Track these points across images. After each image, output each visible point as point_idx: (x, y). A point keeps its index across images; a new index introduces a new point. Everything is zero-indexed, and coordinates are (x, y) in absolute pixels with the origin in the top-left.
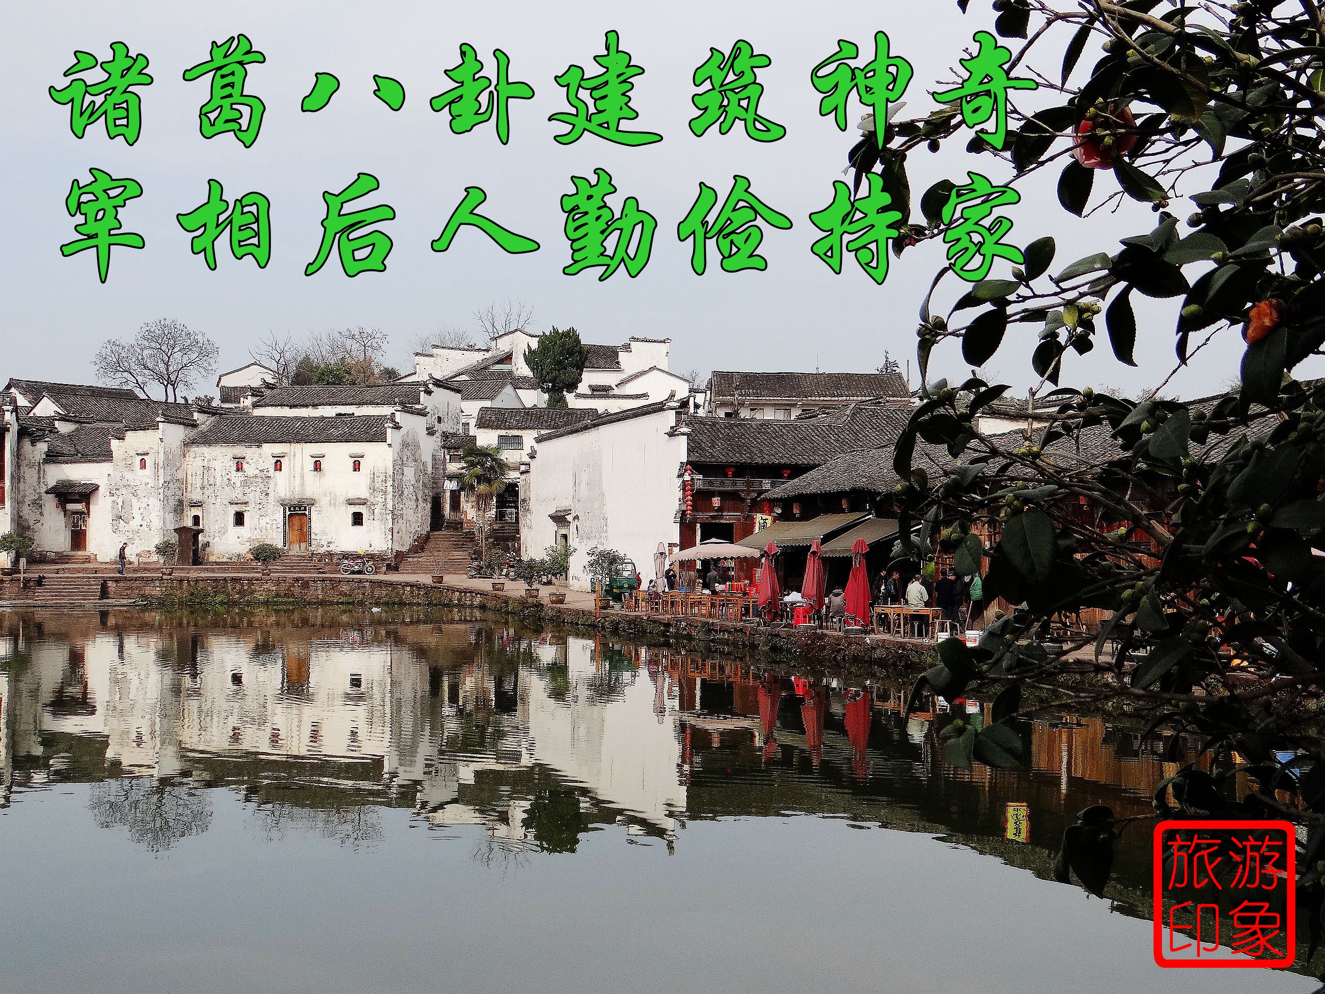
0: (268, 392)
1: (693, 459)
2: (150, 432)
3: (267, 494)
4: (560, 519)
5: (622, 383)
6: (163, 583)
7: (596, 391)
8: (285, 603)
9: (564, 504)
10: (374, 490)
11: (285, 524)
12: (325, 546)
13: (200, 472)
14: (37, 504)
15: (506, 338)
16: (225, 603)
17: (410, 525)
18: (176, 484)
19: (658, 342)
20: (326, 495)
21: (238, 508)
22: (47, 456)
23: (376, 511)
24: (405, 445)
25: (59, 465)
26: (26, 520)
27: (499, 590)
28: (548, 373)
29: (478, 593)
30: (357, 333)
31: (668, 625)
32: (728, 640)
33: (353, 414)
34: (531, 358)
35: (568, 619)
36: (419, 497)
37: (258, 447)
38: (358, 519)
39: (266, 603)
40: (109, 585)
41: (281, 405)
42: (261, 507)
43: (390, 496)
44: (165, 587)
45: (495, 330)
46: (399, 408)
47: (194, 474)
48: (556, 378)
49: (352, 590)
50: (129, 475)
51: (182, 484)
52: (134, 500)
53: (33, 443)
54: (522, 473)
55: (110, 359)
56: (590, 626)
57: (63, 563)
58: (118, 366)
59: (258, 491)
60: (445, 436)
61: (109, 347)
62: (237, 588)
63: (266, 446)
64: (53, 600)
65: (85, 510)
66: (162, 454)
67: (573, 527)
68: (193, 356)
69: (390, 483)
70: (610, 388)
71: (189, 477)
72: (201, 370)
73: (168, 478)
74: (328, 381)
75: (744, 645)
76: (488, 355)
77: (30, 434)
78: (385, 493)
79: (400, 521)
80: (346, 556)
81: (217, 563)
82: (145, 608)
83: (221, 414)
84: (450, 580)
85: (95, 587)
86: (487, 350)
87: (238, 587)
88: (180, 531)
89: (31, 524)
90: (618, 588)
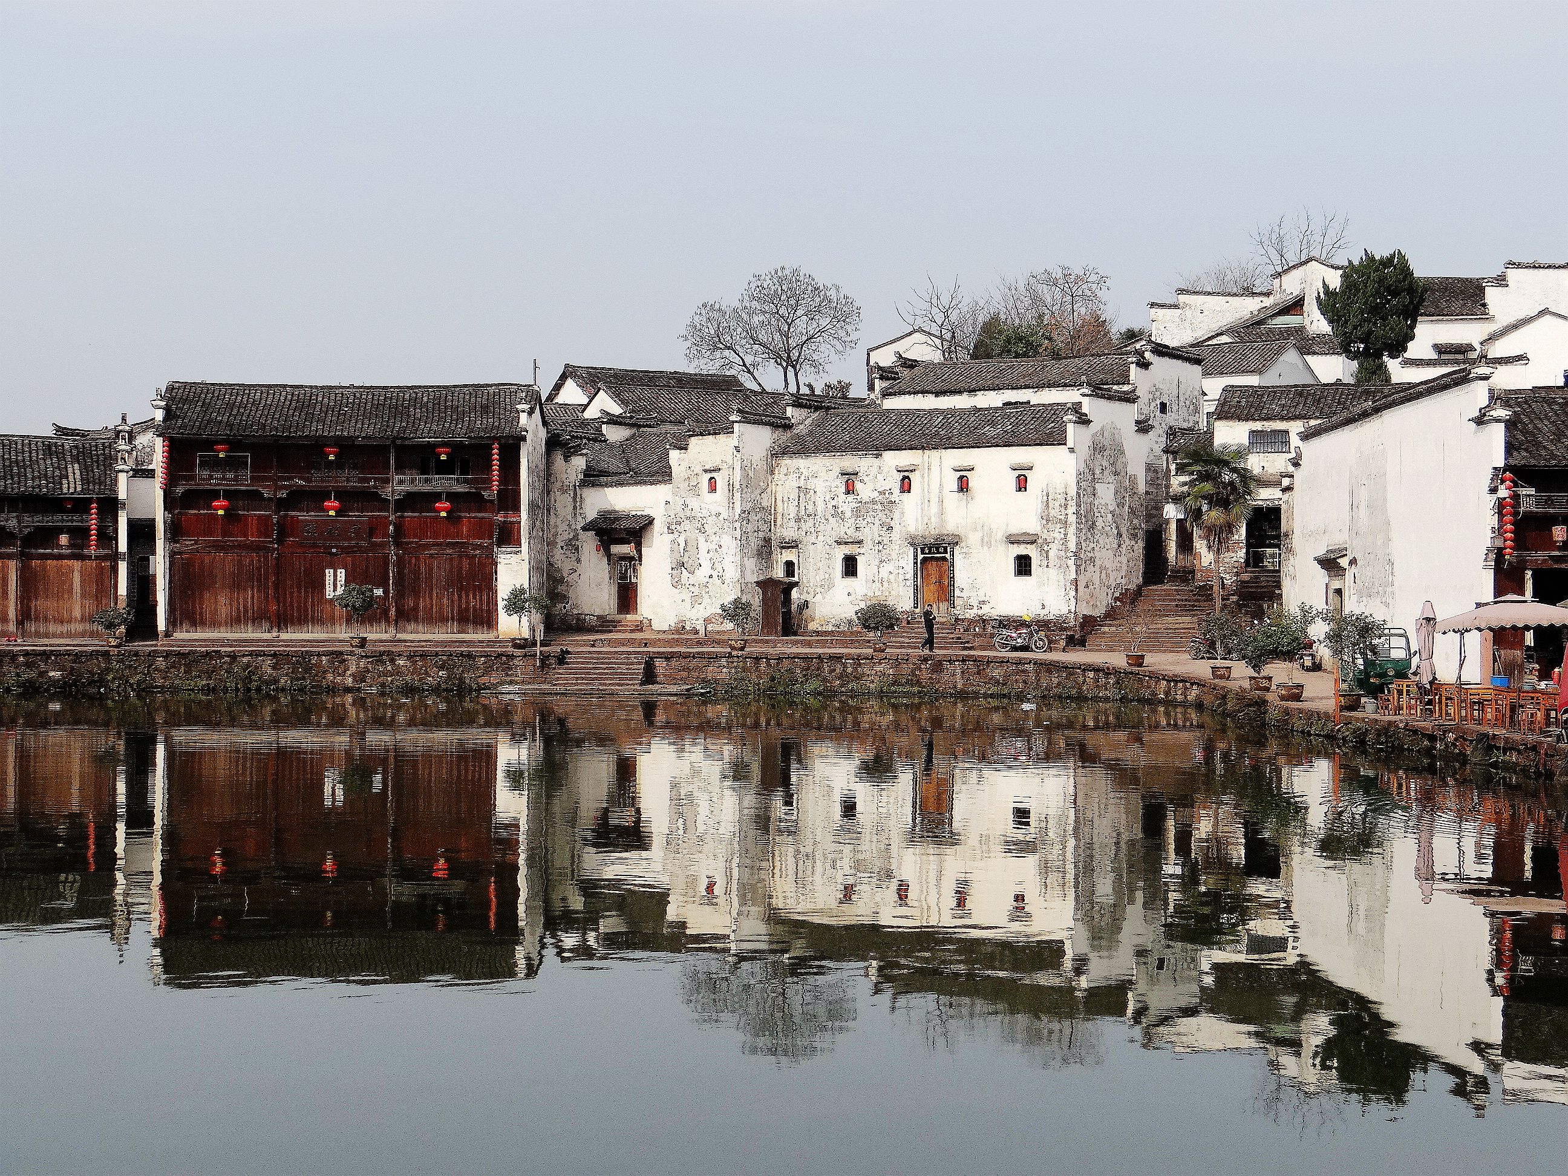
0: (906, 373)
1: (1519, 459)
2: (722, 437)
3: (890, 528)
4: (1330, 564)
5: (1492, 338)
6: (732, 662)
7: (1445, 353)
8: (907, 695)
9: (1338, 539)
10: (1048, 521)
11: (916, 574)
12: (975, 608)
13: (794, 495)
14: (573, 546)
15: (1295, 273)
16: (820, 694)
17: (1108, 575)
18: (759, 516)
19: (1555, 267)
20: (976, 529)
21: (847, 550)
22: (585, 476)
23: (1051, 554)
24: (1097, 449)
25: (601, 489)
26: (559, 570)
27: (1222, 677)
28: (1355, 327)
29: (1196, 683)
30: (1060, 275)
31: (1432, 738)
32: (1517, 764)
33: (1028, 402)
34: (1330, 304)
35: (1299, 725)
36: (1124, 530)
37: (877, 456)
38: (1023, 566)
39: (881, 694)
40: (657, 664)
41: (923, 392)
42: (881, 548)
43: (1072, 530)
44: (735, 668)
45: (1284, 261)
46: (1086, 391)
47: (786, 499)
48: (1370, 333)
49: (1007, 676)
50: (693, 503)
51: (768, 514)
52: (701, 539)
53: (567, 458)
54: (1284, 490)
55: (706, 330)
56: (1327, 737)
57: (602, 632)
58: (717, 343)
59: (877, 522)
60: (1172, 433)
61: (703, 312)
62: (838, 671)
63: (888, 456)
64: (577, 684)
65: (634, 553)
66: (738, 471)
67: (1349, 575)
68: (824, 322)
69: (1072, 509)
70: (1470, 348)
71: (779, 503)
72: (836, 342)
73: (748, 506)
74: (1016, 352)
75: (1538, 774)
76: (1268, 302)
77: (564, 445)
78: (1065, 523)
79: (1090, 568)
80: (1005, 623)
81: (818, 633)
82: (706, 699)
83: (828, 408)
84: (1155, 661)
85: (636, 667)
86: (1268, 294)
87: (839, 669)
88: (766, 584)
89: (565, 575)
90: (1377, 676)
